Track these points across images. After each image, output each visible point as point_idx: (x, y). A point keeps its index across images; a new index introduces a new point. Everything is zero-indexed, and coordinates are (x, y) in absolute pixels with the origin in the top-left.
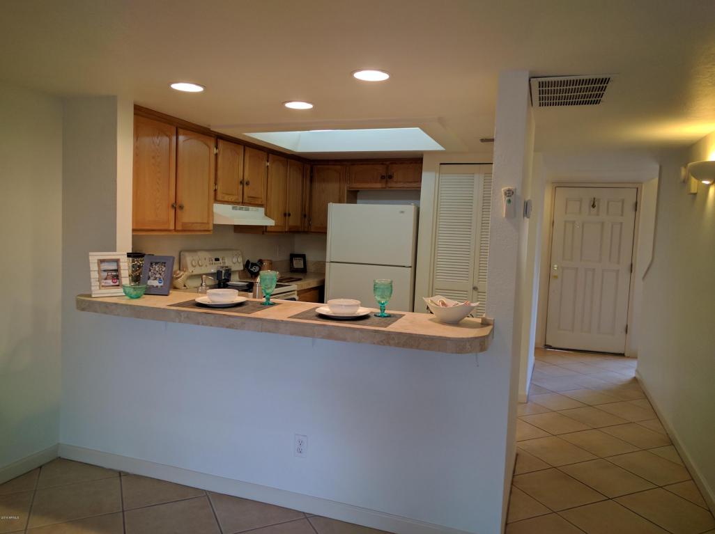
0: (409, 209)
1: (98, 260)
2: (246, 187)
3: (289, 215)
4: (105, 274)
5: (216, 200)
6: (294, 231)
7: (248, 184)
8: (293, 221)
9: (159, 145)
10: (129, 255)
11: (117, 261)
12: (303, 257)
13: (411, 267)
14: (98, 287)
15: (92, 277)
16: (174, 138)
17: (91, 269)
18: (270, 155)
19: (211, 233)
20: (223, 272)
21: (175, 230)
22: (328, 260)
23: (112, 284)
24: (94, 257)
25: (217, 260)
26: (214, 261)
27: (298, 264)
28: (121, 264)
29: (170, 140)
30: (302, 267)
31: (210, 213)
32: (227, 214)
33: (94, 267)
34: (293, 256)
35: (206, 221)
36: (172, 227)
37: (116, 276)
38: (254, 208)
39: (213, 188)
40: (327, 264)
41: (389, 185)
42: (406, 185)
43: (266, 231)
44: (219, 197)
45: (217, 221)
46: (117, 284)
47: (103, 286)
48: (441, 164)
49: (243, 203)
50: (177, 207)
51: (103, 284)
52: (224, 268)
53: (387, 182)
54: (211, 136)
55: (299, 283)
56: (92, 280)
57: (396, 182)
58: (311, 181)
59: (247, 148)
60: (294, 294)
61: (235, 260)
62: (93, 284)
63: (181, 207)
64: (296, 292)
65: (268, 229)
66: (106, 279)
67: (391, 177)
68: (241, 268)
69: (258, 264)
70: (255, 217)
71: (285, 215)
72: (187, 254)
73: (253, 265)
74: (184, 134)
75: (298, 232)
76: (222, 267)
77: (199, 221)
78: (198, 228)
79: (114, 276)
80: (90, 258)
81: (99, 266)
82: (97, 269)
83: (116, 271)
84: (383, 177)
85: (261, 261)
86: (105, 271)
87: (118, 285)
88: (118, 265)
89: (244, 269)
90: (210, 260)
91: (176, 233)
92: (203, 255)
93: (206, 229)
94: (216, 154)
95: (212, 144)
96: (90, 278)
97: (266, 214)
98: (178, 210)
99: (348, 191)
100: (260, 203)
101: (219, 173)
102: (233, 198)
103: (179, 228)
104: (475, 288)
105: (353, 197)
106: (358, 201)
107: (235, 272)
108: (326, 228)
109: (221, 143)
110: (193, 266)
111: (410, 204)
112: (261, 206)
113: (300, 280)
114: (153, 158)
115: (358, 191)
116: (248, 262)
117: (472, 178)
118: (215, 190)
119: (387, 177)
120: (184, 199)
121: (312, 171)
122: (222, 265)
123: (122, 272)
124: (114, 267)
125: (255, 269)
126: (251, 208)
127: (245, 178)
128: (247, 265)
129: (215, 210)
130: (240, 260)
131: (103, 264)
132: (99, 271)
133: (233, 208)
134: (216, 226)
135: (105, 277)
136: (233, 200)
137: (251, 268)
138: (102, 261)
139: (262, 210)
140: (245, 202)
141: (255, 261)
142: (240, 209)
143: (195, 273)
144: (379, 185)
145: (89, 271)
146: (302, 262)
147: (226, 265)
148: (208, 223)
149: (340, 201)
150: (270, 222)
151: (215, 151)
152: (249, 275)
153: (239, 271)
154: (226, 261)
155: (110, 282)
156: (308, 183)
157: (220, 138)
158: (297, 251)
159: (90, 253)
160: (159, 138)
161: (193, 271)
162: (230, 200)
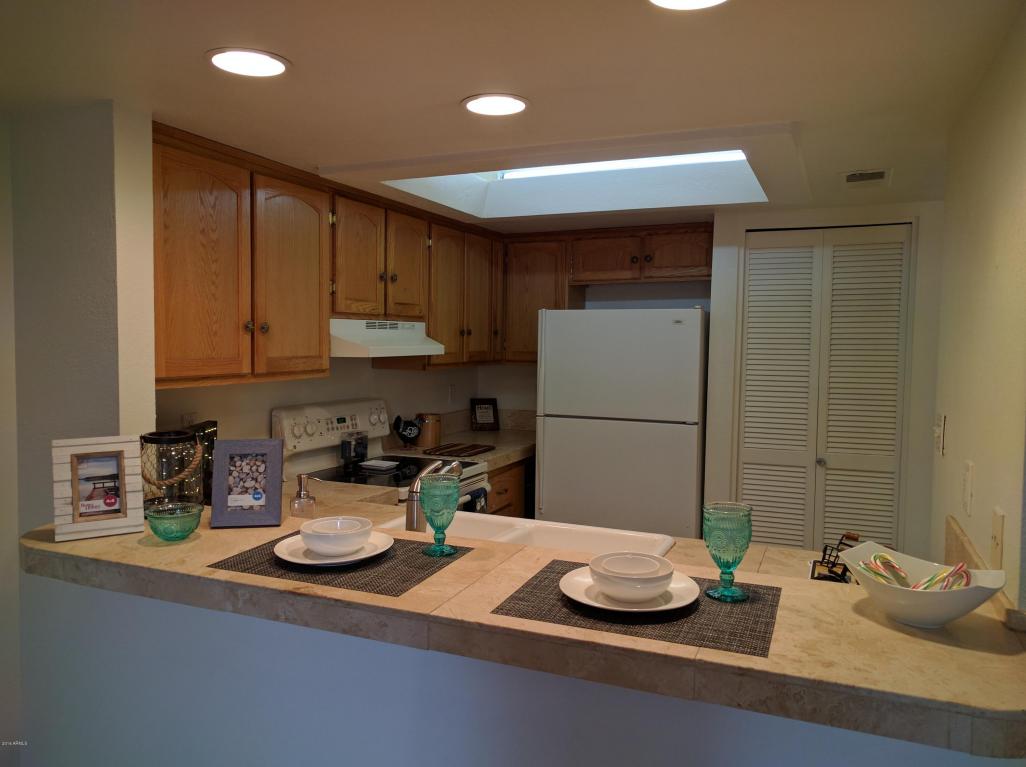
0: (692, 315)
1: (72, 456)
2: (390, 287)
3: (469, 333)
4: (89, 486)
5: (335, 312)
6: (478, 361)
7: (394, 279)
8: (475, 344)
9: (214, 207)
10: (145, 440)
11: (117, 456)
12: (493, 402)
13: (696, 424)
14: (70, 518)
15: (57, 494)
16: (247, 194)
17: (56, 478)
18: (433, 225)
19: (327, 374)
20: (353, 443)
21: (253, 373)
22: (540, 412)
23: (104, 508)
24: (63, 451)
25: (341, 420)
26: (336, 424)
27: (484, 415)
28: (127, 462)
29: (239, 196)
30: (491, 420)
31: (324, 337)
32: (355, 338)
33: (62, 472)
34: (475, 403)
35: (313, 353)
36: (246, 369)
37: (113, 490)
38: (408, 324)
39: (327, 289)
40: (540, 421)
41: (647, 274)
42: (676, 273)
43: (429, 364)
44: (341, 306)
45: (338, 352)
46: (116, 507)
47: (81, 515)
48: (748, 231)
49: (386, 316)
50: (255, 328)
51: (83, 510)
52: (355, 436)
53: (641, 269)
54: (324, 191)
55: (489, 456)
56: (57, 503)
57: (660, 267)
58: (505, 272)
59: (392, 215)
60: (483, 480)
61: (374, 418)
62: (57, 512)
63: (265, 329)
64: (486, 476)
65: (433, 361)
66: (90, 498)
67: (649, 259)
68: (386, 431)
69: (416, 422)
70: (409, 340)
71: (462, 333)
72: (284, 414)
73: (409, 424)
74: (266, 186)
75: (483, 362)
76: (351, 435)
77: (301, 353)
78: (301, 367)
79: (110, 489)
80: (55, 453)
81: (74, 470)
82: (68, 476)
83: (114, 477)
84: (634, 260)
85: (421, 417)
86: (88, 479)
87: (117, 511)
88: (120, 466)
89: (391, 432)
90: (329, 421)
91: (253, 380)
92: (314, 413)
93: (316, 367)
94: (333, 225)
95: (325, 207)
96: (51, 498)
97: (428, 334)
98: (259, 337)
99: (571, 287)
100: (417, 313)
101: (340, 261)
102: (367, 307)
103: (261, 368)
104: (820, 462)
105: (578, 297)
106: (587, 304)
107: (374, 439)
108: (535, 353)
109: (341, 203)
110: (295, 436)
111: (693, 307)
112: (419, 318)
113: (490, 449)
114: (203, 231)
115: (587, 286)
116: (398, 419)
117: (809, 255)
118: (333, 293)
119: (642, 260)
120: (270, 313)
121: (506, 254)
122: (351, 430)
123: (128, 479)
124: (108, 469)
125: (412, 432)
126: (400, 324)
127: (391, 267)
128: (397, 425)
129: (333, 331)
130: (384, 417)
131: (84, 465)
132: (75, 480)
133: (368, 326)
134: (335, 361)
135: (87, 494)
136: (367, 311)
137: (404, 430)
138: (81, 459)
139: (421, 326)
140: (389, 313)
141: (412, 417)
142: (382, 327)
143: (298, 449)
144: (627, 275)
145: (49, 482)
146: (491, 412)
147: (360, 428)
148: (320, 357)
149: (557, 306)
150: (436, 349)
151: (331, 219)
152: (401, 443)
153: (382, 438)
154: (358, 421)
155: (100, 504)
156: (500, 275)
157: (338, 193)
158: (482, 394)
159: (55, 442)
160: (215, 193)
161: (295, 447)
162: (362, 311)
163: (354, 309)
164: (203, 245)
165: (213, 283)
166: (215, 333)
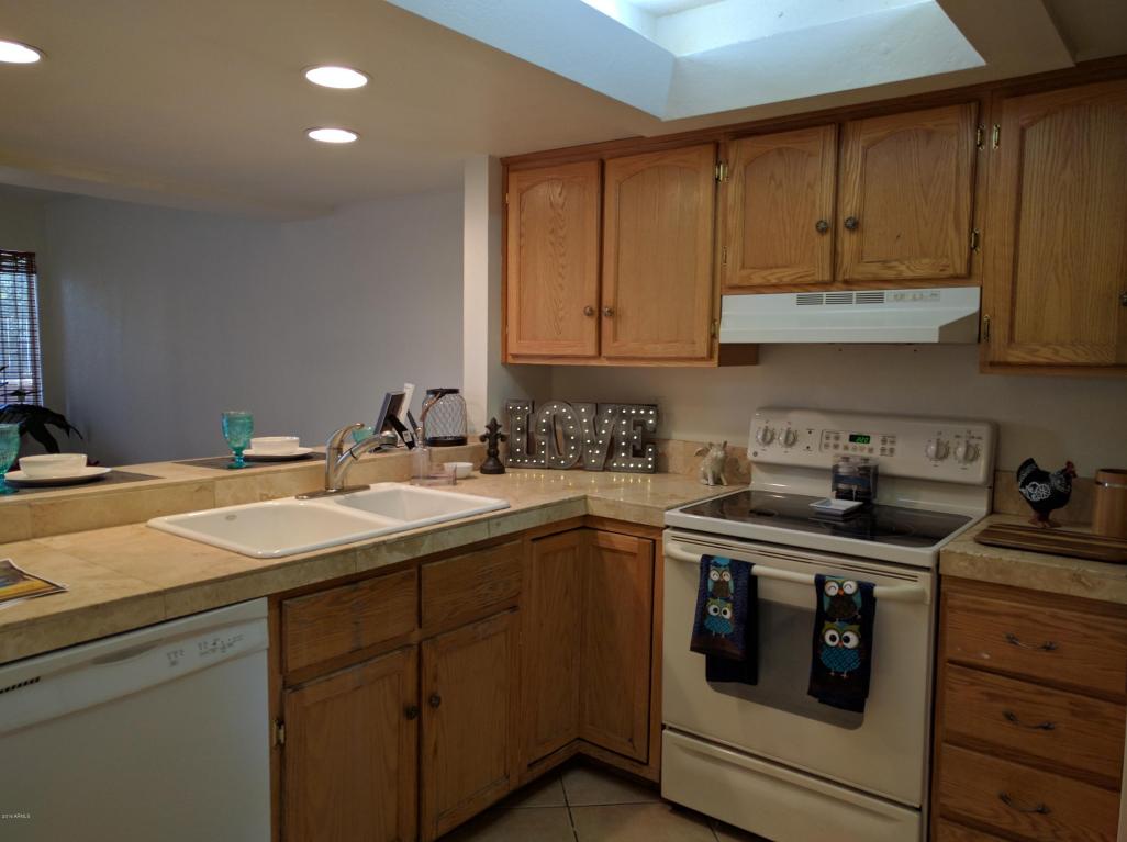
5: (728, 287)
7: (852, 227)
9: (562, 208)
16: (594, 184)
21: (600, 356)
25: (858, 439)
26: (845, 441)
29: (584, 190)
36: (591, 351)
44: (734, 279)
49: (841, 283)
50: (603, 313)
78: (662, 354)
90: (831, 435)
98: (604, 319)
101: (732, 220)
103: (609, 352)
114: (552, 231)
126: (889, 292)
140: (849, 279)
142: (840, 300)
161: (755, 454)
162: (774, 281)
163: (757, 279)
164: (552, 243)
165: (560, 275)
166: (561, 320)
